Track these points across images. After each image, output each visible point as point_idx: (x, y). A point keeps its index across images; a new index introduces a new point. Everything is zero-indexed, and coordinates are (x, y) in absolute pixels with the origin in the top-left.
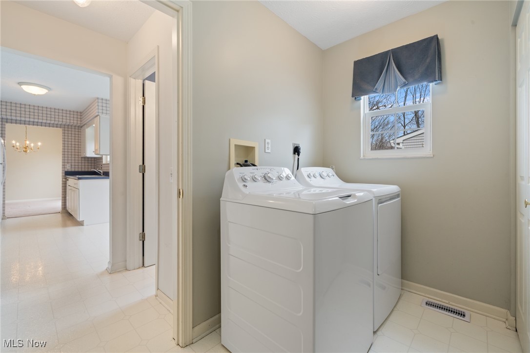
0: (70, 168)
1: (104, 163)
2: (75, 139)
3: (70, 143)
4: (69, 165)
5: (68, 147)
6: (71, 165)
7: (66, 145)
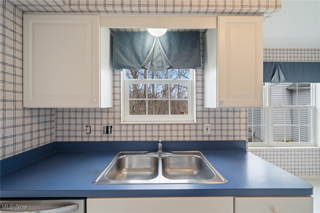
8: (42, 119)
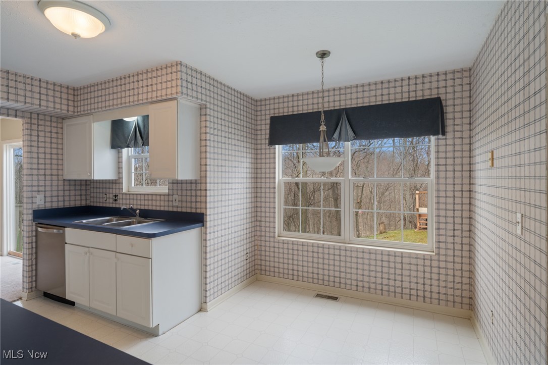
0: (43, 202)
1: (124, 191)
2: (51, 143)
3: (42, 150)
4: (42, 195)
5: (38, 158)
6: (45, 197)
7: (35, 155)
8: (78, 188)
